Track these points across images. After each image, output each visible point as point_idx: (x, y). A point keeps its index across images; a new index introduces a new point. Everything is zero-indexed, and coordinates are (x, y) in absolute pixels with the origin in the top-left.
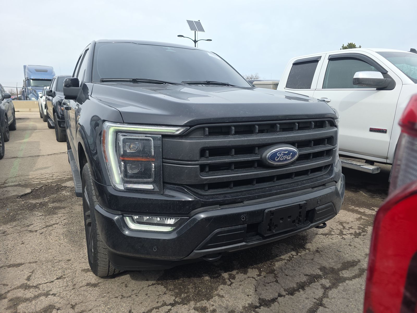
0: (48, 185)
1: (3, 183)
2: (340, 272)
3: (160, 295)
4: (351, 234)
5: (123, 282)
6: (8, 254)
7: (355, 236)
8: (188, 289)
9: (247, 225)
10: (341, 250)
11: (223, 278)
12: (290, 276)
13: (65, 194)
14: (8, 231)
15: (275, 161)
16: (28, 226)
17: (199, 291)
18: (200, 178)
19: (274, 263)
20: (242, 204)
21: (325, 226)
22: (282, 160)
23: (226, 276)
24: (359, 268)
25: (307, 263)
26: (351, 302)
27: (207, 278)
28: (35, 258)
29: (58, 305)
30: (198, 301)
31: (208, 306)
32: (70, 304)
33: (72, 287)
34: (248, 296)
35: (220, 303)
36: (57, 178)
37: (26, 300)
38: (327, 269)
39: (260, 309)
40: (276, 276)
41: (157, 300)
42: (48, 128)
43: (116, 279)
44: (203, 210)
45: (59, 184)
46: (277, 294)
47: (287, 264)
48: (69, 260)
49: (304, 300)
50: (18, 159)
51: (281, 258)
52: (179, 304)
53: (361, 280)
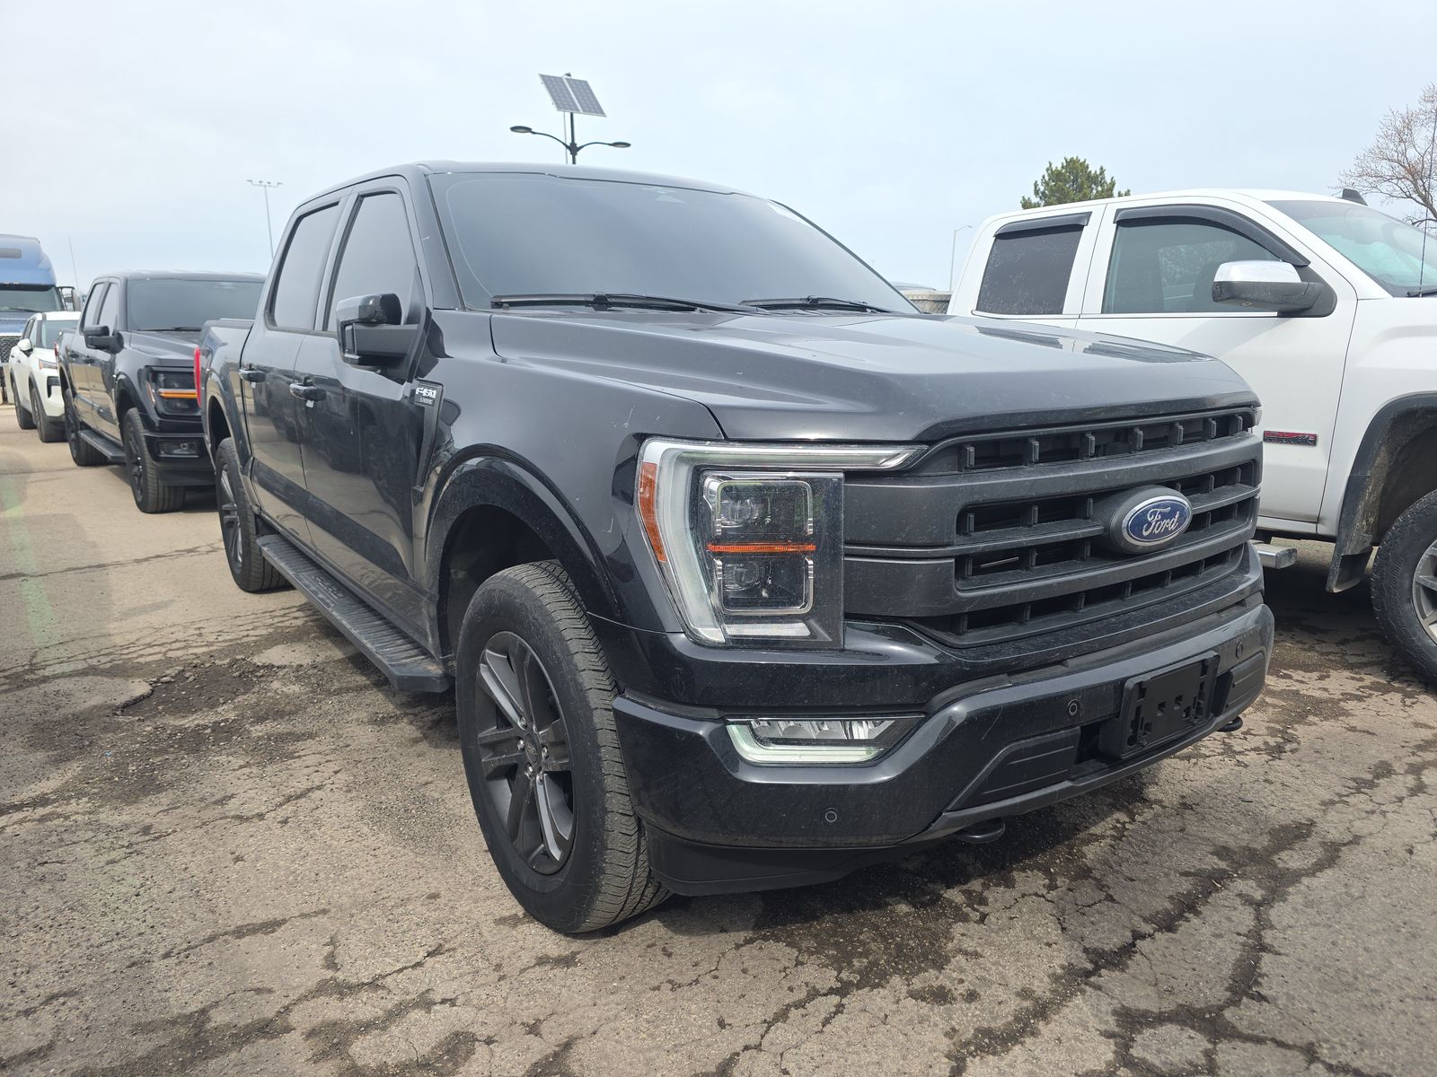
0: (202, 664)
1: (26, 667)
2: (1275, 858)
3: (785, 968)
4: (1256, 749)
5: (650, 942)
6: (208, 896)
7: (1269, 754)
8: (863, 943)
9: (1082, 728)
10: (1249, 797)
11: (951, 903)
12: (1140, 880)
13: (285, 689)
14: (156, 825)
15: (1142, 536)
16: (222, 801)
17: (899, 946)
18: (957, 596)
19: (1078, 851)
20: (1059, 669)
21: (1237, 725)
22: (1156, 532)
23: (959, 898)
24: (1320, 843)
25: (1170, 840)
26: (1339, 932)
27: (903, 908)
28: (314, 899)
29: (482, 1032)
30: (910, 974)
31: (948, 984)
32: (519, 1022)
33: (496, 975)
34: (1049, 945)
35: (979, 973)
36: (220, 639)
37: (366, 1027)
38: (1235, 853)
39: (1100, 976)
40: (1101, 886)
41: (786, 984)
42: (73, 464)
43: (625, 935)
44: (966, 693)
45: (239, 657)
46: (1129, 934)
47: (1116, 847)
48: (435, 896)
49: (1211, 942)
50: (32, 580)
51: (1093, 835)
52: (859, 986)
53: (1341, 873)
